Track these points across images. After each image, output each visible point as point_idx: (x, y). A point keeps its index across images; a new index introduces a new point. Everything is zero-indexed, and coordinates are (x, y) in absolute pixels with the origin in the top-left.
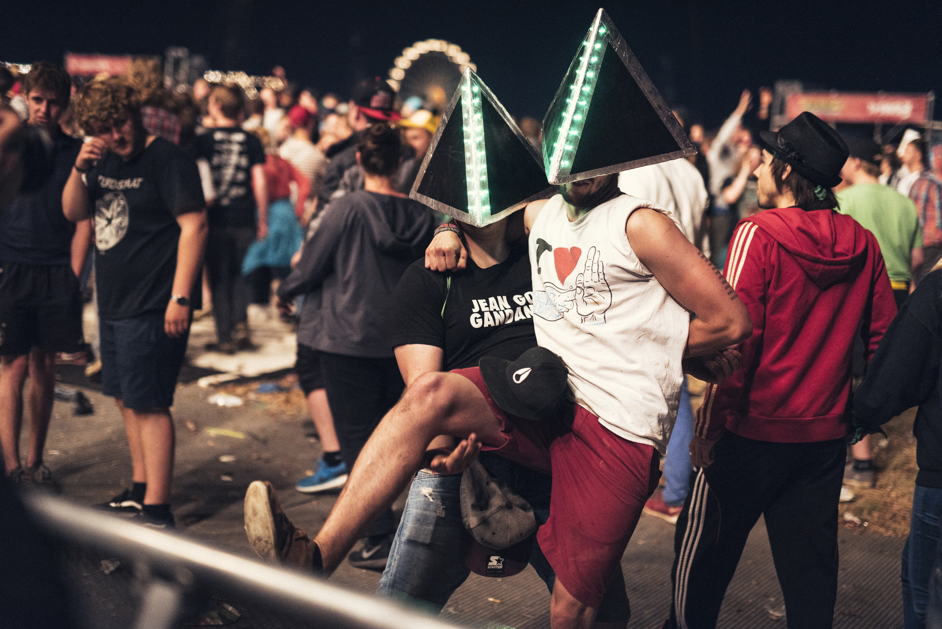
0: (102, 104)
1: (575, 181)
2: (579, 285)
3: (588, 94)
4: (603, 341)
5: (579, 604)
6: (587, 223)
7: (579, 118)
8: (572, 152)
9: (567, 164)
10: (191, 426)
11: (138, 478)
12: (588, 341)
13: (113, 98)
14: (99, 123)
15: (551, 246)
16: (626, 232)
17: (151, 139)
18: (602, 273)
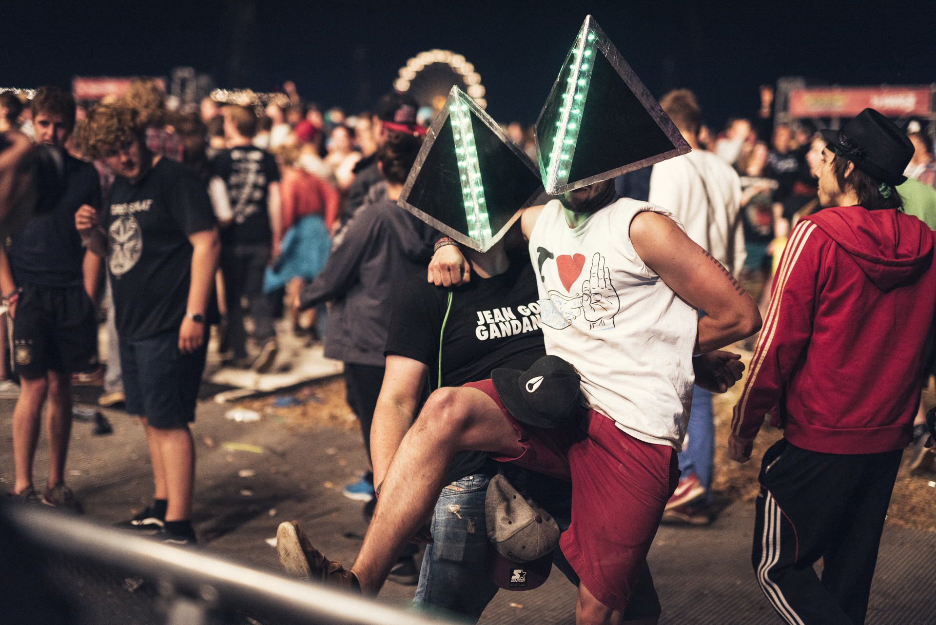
0: (108, 127)
1: (573, 189)
2: (585, 292)
3: (581, 102)
4: (614, 345)
5: (606, 608)
6: (588, 229)
7: (574, 126)
8: (568, 162)
9: (564, 173)
10: (209, 442)
11: (159, 494)
12: (598, 347)
13: (120, 121)
14: (106, 147)
15: (552, 254)
16: (630, 237)
17: (156, 160)
18: (609, 279)
